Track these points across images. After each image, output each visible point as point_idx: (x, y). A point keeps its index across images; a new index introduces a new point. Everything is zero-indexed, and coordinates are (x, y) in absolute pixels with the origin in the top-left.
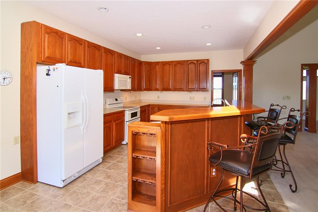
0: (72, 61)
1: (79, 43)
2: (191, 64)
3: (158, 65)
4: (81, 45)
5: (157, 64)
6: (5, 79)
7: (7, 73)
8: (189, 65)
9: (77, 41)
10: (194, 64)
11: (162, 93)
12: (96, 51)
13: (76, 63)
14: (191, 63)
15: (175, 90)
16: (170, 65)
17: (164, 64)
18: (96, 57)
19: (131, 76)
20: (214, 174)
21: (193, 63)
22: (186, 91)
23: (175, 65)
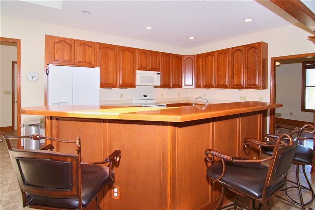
0: (81, 61)
1: (89, 46)
2: (236, 52)
3: (200, 58)
4: (91, 47)
5: (199, 56)
6: (33, 78)
7: (34, 73)
8: (235, 53)
9: (87, 45)
10: (241, 51)
11: (208, 91)
12: (110, 50)
13: (85, 63)
14: (237, 50)
15: (219, 86)
16: (213, 56)
17: (206, 56)
18: (110, 56)
19: (160, 72)
20: (116, 195)
21: (239, 50)
22: (231, 89)
23: (218, 55)
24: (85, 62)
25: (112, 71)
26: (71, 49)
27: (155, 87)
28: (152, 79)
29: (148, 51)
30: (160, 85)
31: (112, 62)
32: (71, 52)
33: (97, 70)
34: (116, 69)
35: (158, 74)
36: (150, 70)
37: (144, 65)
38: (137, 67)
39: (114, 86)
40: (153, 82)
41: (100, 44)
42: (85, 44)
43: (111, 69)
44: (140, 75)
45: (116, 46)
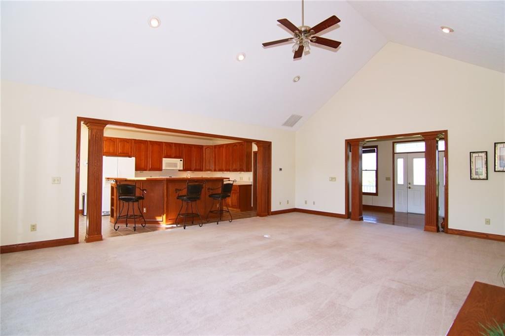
24: (124, 153)
25: (144, 159)
26: (114, 144)
27: (179, 170)
28: (175, 165)
29: (172, 143)
30: (182, 169)
31: (144, 153)
32: (114, 146)
33: (133, 159)
34: (147, 157)
35: (181, 160)
36: (174, 158)
37: (168, 154)
38: (164, 156)
39: (145, 170)
40: (176, 167)
41: (135, 140)
42: (124, 141)
43: (143, 158)
44: (165, 161)
45: (146, 141)
